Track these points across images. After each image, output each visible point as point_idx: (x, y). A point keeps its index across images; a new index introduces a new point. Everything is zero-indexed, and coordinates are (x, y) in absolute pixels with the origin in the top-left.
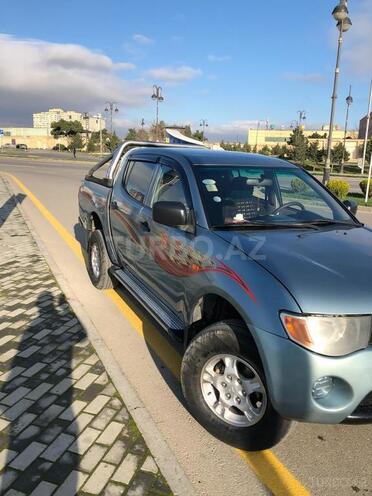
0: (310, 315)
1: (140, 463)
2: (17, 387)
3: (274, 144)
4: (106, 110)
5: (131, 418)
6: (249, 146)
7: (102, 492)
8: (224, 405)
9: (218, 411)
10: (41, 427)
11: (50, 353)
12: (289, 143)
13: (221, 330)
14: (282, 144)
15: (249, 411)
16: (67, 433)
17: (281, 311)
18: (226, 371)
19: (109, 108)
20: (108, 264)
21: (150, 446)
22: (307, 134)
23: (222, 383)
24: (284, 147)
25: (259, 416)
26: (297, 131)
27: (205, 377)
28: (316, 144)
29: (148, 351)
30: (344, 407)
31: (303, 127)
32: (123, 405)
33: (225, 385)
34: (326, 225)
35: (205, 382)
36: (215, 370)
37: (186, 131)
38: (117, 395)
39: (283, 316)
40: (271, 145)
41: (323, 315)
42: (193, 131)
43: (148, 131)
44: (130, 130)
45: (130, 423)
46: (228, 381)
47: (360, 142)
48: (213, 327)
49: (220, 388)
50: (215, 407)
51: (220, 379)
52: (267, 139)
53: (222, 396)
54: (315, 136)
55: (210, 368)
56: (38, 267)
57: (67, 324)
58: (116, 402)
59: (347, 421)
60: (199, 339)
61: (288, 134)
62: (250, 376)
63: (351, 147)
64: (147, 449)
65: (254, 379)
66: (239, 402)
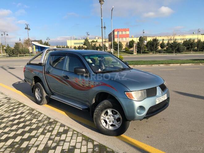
0: (132, 91)
1: (93, 143)
2: (39, 136)
3: (79, 45)
4: (2, 35)
5: (82, 135)
6: (69, 47)
7: (87, 151)
8: (109, 124)
9: (107, 127)
10: (57, 143)
11: (42, 125)
12: (84, 45)
13: (106, 102)
14: (81, 45)
15: (117, 124)
16: (66, 142)
17: (125, 92)
18: (109, 114)
20: (45, 95)
21: (93, 139)
22: (90, 41)
23: (107, 118)
24: (82, 47)
25: (120, 125)
26: (86, 40)
27: (102, 118)
28: (95, 44)
29: (72, 120)
30: (144, 113)
31: (88, 38)
32: (78, 132)
33: (108, 119)
34: (124, 69)
35: (102, 119)
36: (104, 115)
37: (40, 42)
38: (74, 131)
39: (125, 93)
40: (77, 46)
41: (135, 91)
42: (44, 42)
43: (22, 43)
44: (16, 43)
45: (83, 136)
46: (109, 117)
47: (110, 43)
48: (103, 102)
49: (107, 120)
50: (106, 126)
51: (107, 117)
52: (75, 44)
53: (108, 122)
54: (93, 41)
55: (103, 115)
56: (12, 101)
57: (41, 116)
58: (75, 132)
59: (145, 118)
60: (99, 106)
61: (83, 41)
62: (116, 114)
63: (107, 45)
64: (93, 140)
65: (118, 114)
66: (113, 123)
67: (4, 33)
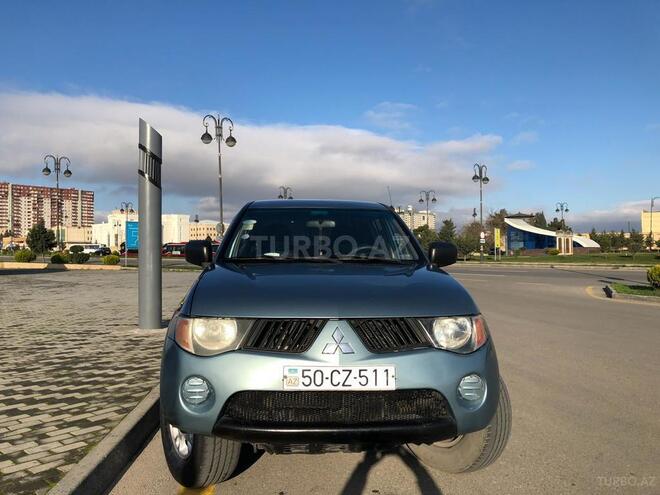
0: (196, 317)
4: (421, 200)
19: (424, 198)
37: (538, 220)
41: (209, 317)
42: (549, 219)
44: (446, 222)
67: (427, 195)
